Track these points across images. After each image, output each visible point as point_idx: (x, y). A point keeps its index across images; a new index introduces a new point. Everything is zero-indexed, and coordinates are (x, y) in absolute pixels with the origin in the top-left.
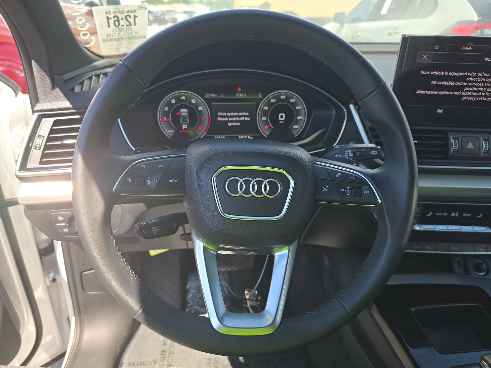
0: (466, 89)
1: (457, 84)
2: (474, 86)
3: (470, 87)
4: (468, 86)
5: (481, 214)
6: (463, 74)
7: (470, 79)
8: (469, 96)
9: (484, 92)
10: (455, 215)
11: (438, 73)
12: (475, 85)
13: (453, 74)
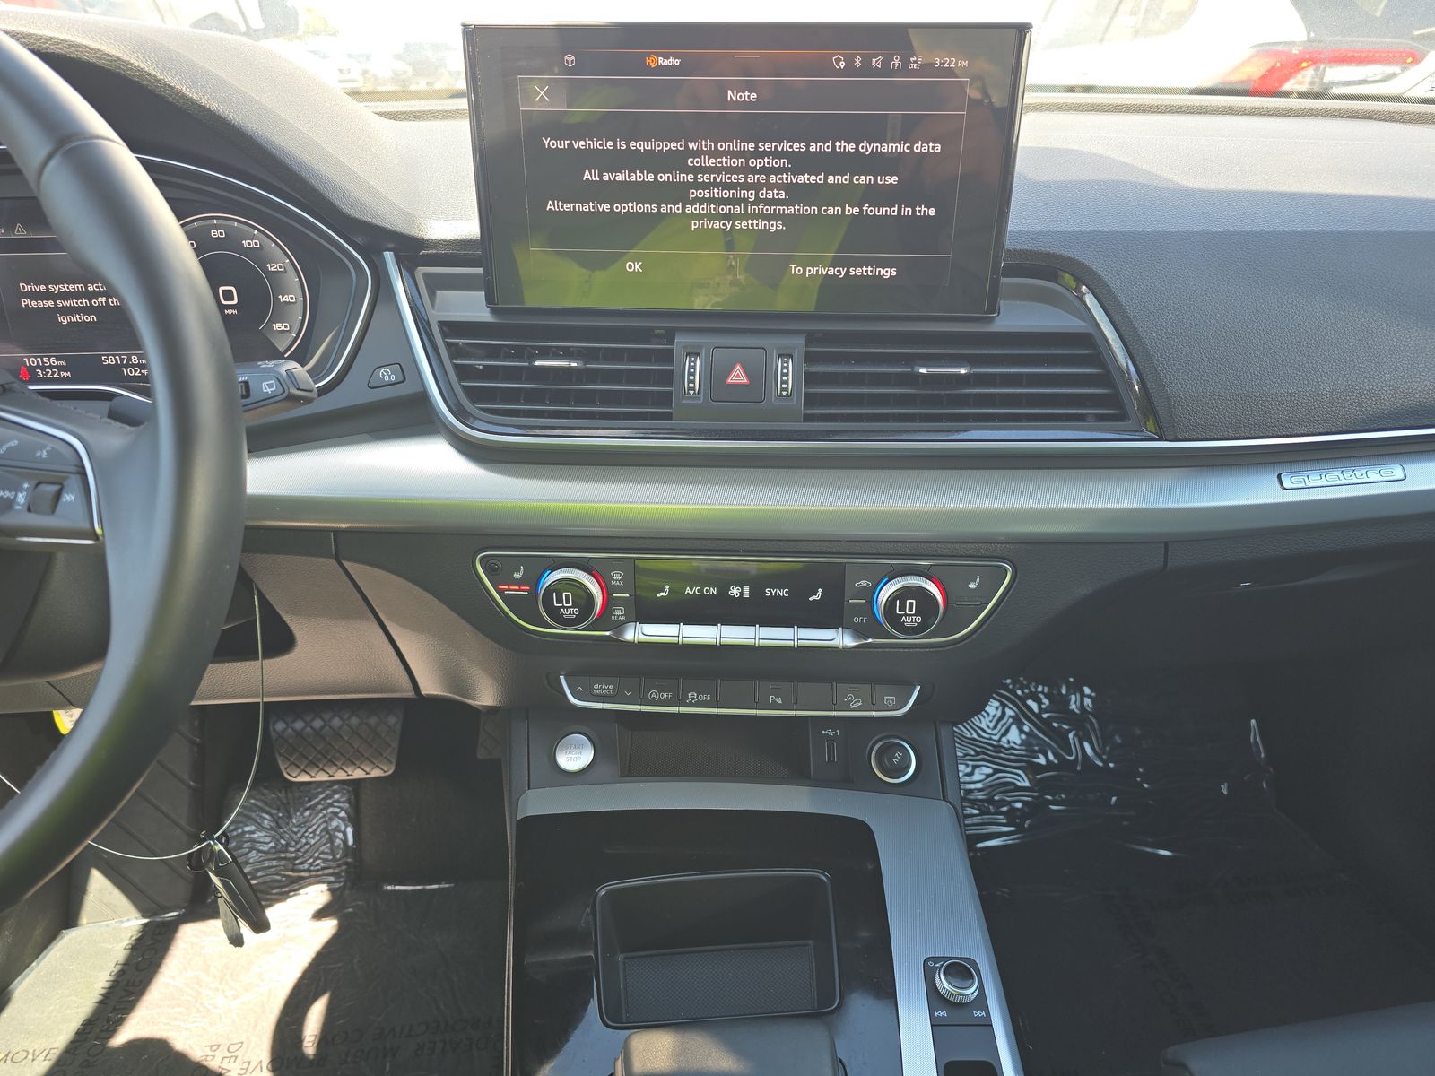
0: (693, 194)
1: (662, 177)
2: (715, 184)
3: (705, 186)
4: (697, 185)
5: (820, 590)
6: (673, 145)
7: (698, 162)
8: (711, 217)
9: (753, 203)
10: (741, 593)
11: (595, 145)
12: (719, 180)
13: (641, 146)
